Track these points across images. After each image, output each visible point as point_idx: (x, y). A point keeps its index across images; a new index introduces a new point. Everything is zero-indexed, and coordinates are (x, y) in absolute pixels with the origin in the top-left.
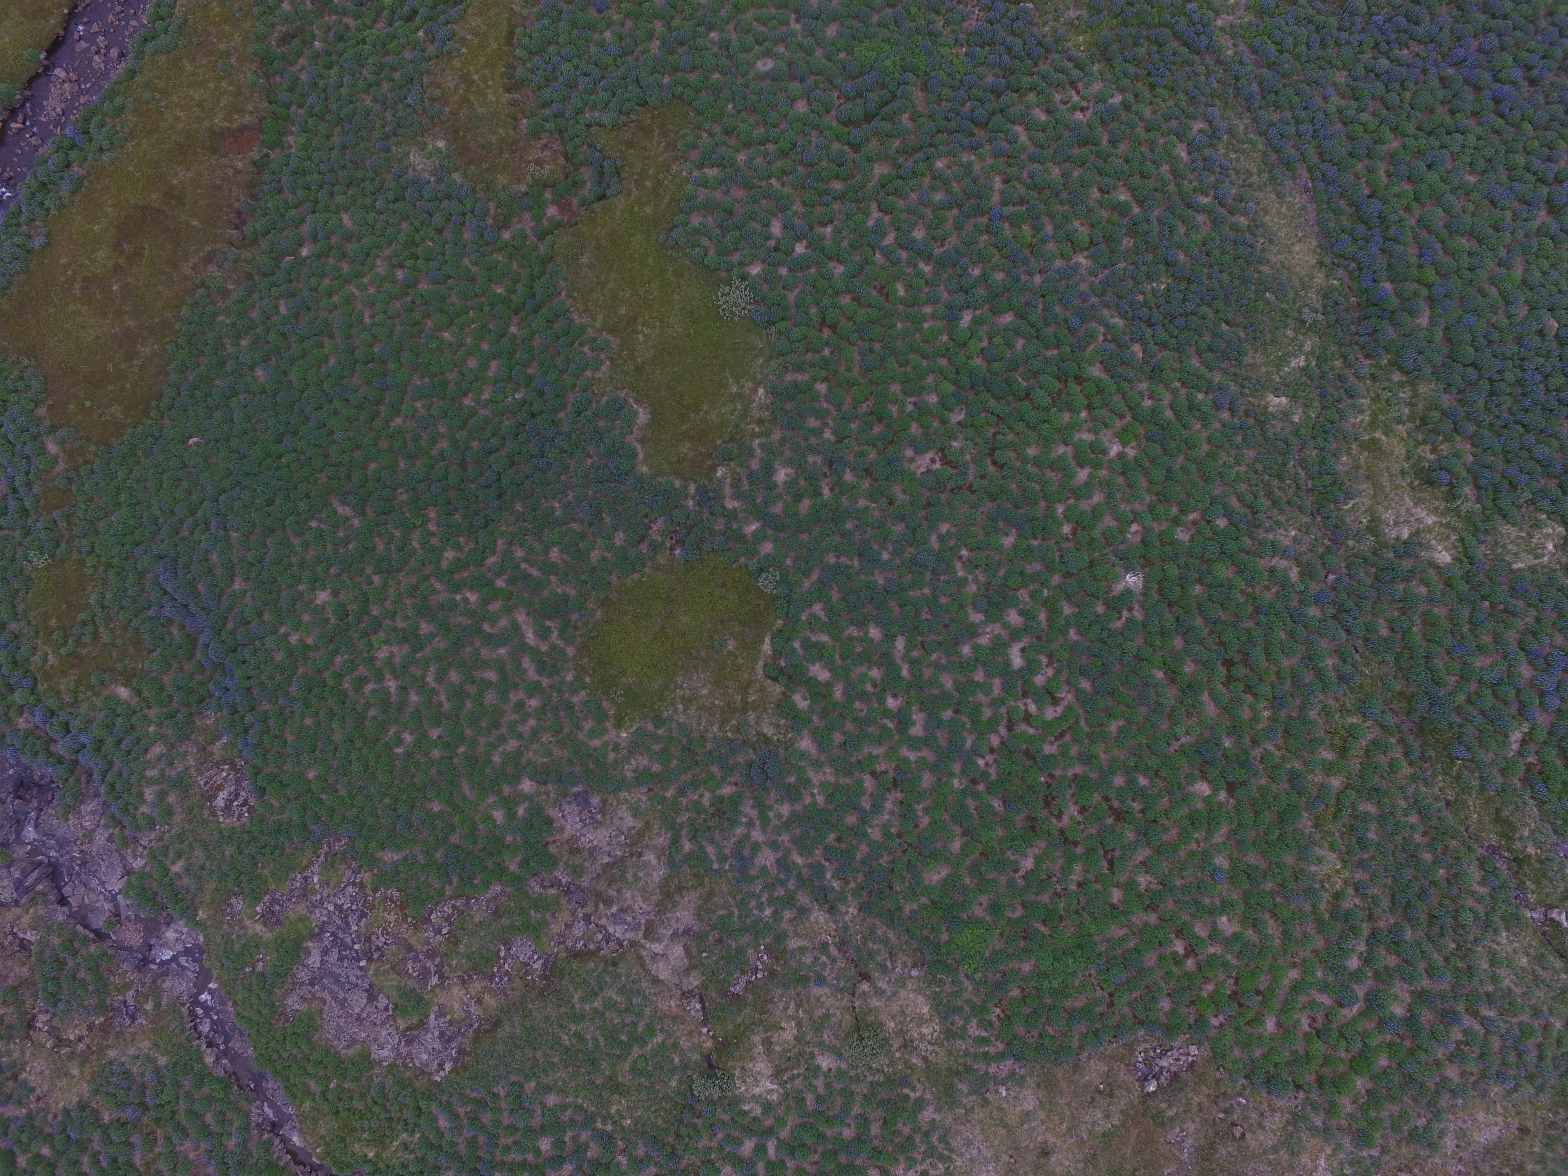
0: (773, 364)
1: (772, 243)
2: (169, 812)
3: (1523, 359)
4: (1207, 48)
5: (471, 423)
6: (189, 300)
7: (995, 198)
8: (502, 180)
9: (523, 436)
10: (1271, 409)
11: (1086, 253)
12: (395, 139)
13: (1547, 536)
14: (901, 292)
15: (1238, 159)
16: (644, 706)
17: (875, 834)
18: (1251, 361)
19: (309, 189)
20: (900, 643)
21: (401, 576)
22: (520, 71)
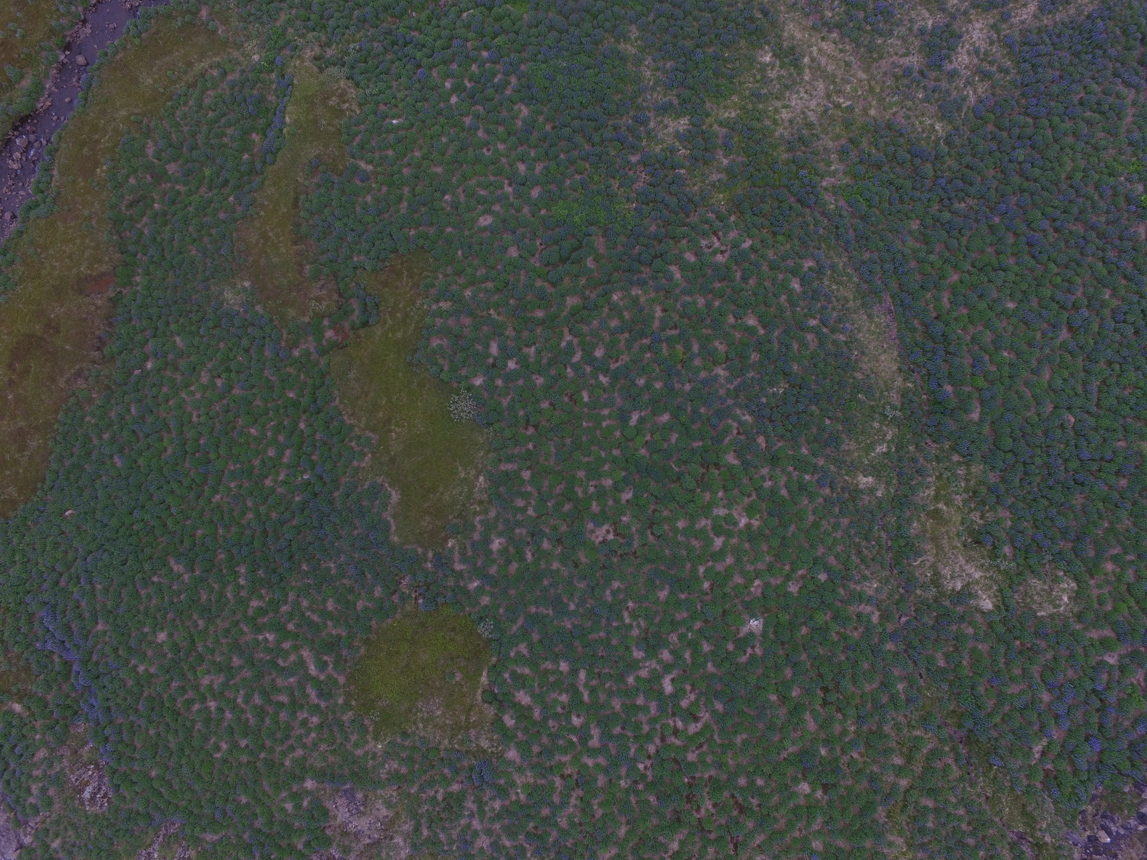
0: (491, 455)
1: (491, 361)
2: (50, 803)
3: (1048, 447)
4: (815, 203)
5: (270, 500)
6: (64, 407)
7: (656, 324)
8: (292, 312)
9: (307, 512)
10: (861, 486)
11: (724, 366)
12: (212, 280)
13: (1064, 590)
14: (586, 399)
15: (838, 290)
16: (395, 725)
17: (563, 822)
18: (847, 448)
19: (151, 319)
20: (582, 675)
21: (218, 621)
22: (304, 228)
